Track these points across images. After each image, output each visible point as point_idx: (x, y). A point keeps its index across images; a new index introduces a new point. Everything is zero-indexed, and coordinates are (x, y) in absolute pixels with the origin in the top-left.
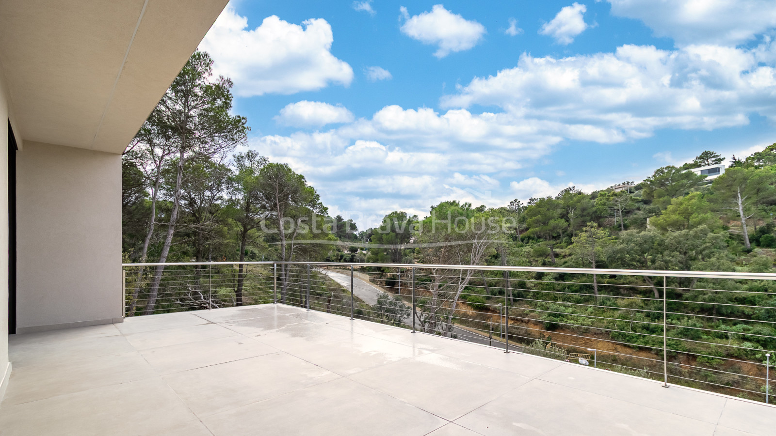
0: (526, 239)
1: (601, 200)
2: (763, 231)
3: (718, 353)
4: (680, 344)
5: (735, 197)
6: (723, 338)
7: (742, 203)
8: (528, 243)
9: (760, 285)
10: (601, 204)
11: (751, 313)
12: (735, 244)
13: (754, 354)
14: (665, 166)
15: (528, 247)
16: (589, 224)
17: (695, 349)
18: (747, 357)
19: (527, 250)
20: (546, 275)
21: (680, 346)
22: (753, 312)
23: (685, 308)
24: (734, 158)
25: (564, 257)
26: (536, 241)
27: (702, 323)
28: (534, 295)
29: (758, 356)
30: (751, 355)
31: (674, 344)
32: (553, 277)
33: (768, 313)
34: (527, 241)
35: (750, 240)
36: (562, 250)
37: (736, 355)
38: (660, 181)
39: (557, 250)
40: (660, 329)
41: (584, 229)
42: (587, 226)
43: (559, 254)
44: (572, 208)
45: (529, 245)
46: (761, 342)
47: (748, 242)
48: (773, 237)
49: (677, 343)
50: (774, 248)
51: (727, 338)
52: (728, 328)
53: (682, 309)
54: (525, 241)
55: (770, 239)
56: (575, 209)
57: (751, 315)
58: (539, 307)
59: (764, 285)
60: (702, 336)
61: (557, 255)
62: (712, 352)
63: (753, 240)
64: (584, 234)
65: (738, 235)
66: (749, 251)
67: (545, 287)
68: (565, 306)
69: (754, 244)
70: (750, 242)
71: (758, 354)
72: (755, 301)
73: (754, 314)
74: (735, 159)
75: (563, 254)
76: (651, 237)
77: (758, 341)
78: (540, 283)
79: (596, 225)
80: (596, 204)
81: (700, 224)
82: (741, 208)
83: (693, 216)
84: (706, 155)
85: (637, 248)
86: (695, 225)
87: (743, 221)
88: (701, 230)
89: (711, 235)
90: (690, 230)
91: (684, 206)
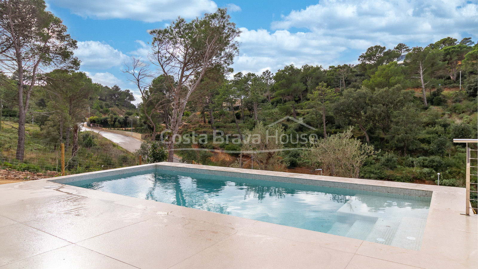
0: (275, 103)
1: (330, 72)
2: (435, 95)
3: (407, 177)
4: (383, 172)
5: (419, 69)
6: (411, 167)
7: (423, 73)
8: (277, 106)
9: (434, 130)
11: (428, 148)
12: (418, 103)
13: (430, 176)
15: (276, 109)
17: (392, 175)
18: (425, 178)
19: (276, 111)
21: (382, 174)
22: (429, 148)
23: (386, 148)
25: (303, 115)
26: (283, 104)
27: (397, 157)
29: (432, 177)
30: (428, 177)
31: (379, 173)
32: (295, 129)
33: (438, 147)
34: (276, 105)
35: (427, 101)
36: (302, 110)
37: (419, 177)
38: (370, 56)
39: (299, 111)
40: (370, 162)
41: (317, 87)
42: (319, 85)
43: (300, 113)
44: (310, 77)
45: (277, 108)
46: (434, 167)
47: (426, 102)
48: (441, 98)
49: (381, 171)
50: (441, 106)
51: (413, 166)
52: (414, 159)
53: (384, 149)
54: (274, 105)
55: (439, 99)
56: (312, 78)
57: (428, 150)
59: (436, 130)
60: (398, 166)
61: (298, 114)
62: (404, 176)
63: (429, 101)
65: (420, 98)
66: (426, 109)
69: (429, 103)
70: (427, 103)
71: (432, 175)
72: (430, 140)
73: (430, 149)
75: (303, 113)
77: (432, 167)
79: (325, 84)
80: (327, 75)
81: (396, 84)
82: (422, 77)
83: (392, 78)
84: (401, 46)
85: (354, 101)
86: (393, 85)
87: (423, 87)
88: (397, 88)
89: (403, 91)
90: (389, 88)
91: (386, 71)
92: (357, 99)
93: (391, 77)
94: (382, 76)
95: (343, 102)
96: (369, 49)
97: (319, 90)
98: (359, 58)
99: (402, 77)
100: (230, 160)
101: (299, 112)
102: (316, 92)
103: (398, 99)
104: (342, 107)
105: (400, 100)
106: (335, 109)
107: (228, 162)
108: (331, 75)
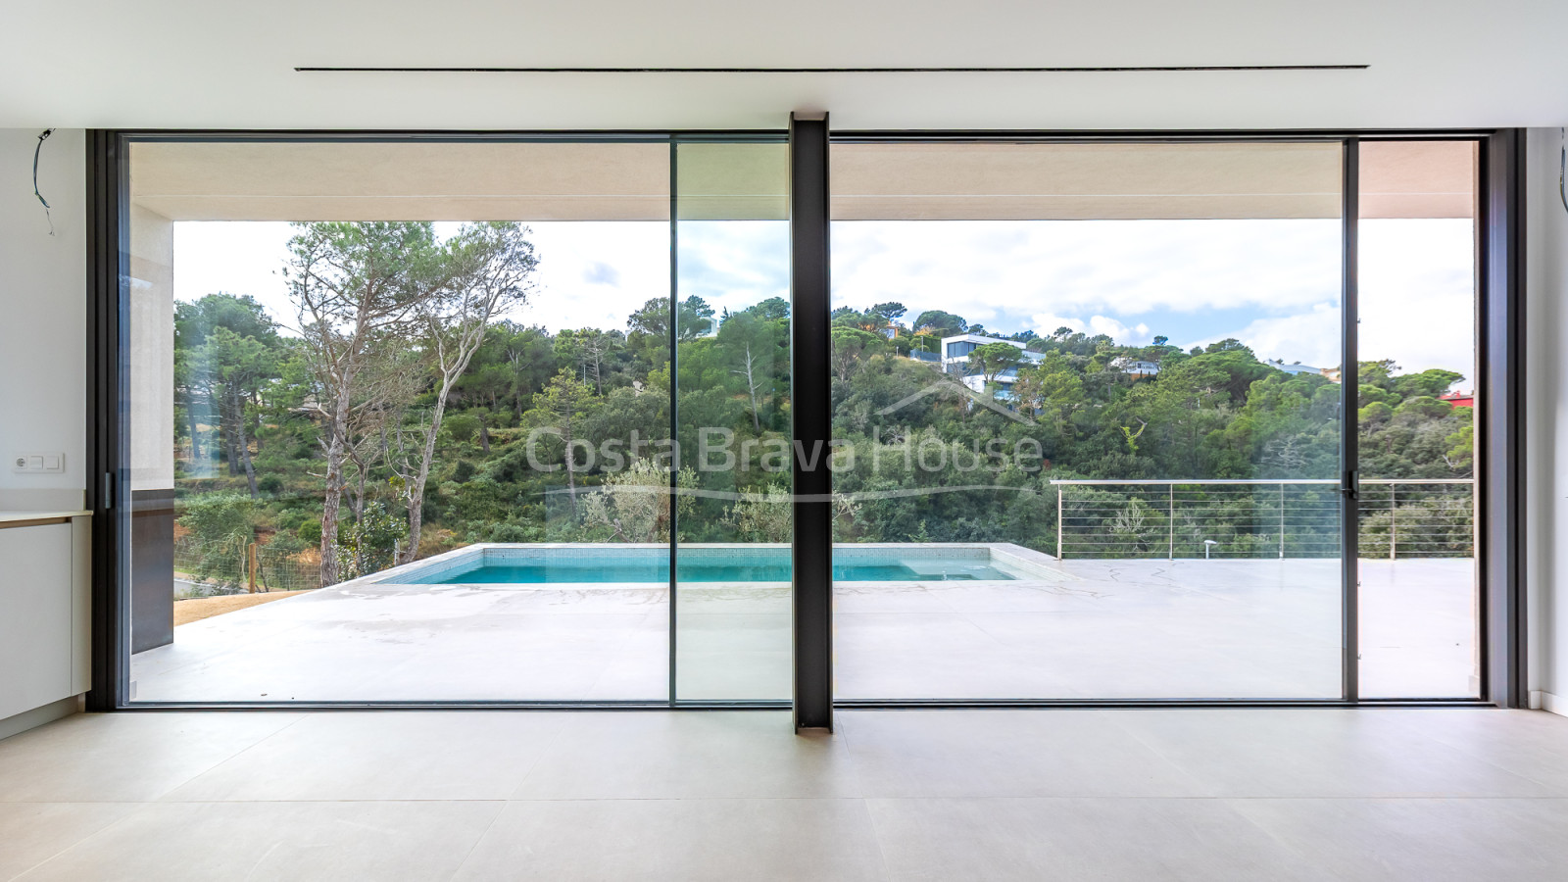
1: (563, 343)
5: (744, 357)
7: (751, 367)
10: (564, 350)
14: (659, 297)
16: (561, 371)
20: (478, 473)
24: (725, 312)
25: (504, 442)
28: (457, 510)
32: (493, 475)
35: (759, 420)
36: (498, 430)
38: (652, 319)
39: (492, 431)
41: (553, 380)
42: (558, 374)
44: (516, 351)
47: (758, 422)
56: (522, 354)
58: (473, 530)
61: (491, 439)
63: (762, 420)
64: (553, 390)
67: (479, 493)
68: (522, 525)
70: (760, 424)
74: (727, 314)
75: (502, 437)
76: (657, 400)
78: (468, 488)
79: (573, 373)
80: (556, 350)
81: (715, 384)
82: (750, 373)
83: (706, 371)
84: (694, 302)
85: (638, 415)
86: (711, 385)
87: (752, 392)
88: (718, 392)
89: (729, 400)
90: (704, 392)
91: (695, 356)
92: (641, 410)
93: (705, 369)
94: (686, 365)
95: (614, 417)
96: (650, 302)
97: (557, 384)
98: (628, 319)
99: (724, 372)
100: (315, 560)
101: (492, 434)
102: (554, 390)
103: (722, 415)
104: (612, 427)
105: (724, 418)
106: (597, 431)
107: (309, 568)
108: (566, 351)
